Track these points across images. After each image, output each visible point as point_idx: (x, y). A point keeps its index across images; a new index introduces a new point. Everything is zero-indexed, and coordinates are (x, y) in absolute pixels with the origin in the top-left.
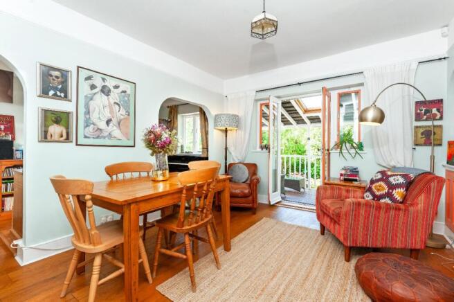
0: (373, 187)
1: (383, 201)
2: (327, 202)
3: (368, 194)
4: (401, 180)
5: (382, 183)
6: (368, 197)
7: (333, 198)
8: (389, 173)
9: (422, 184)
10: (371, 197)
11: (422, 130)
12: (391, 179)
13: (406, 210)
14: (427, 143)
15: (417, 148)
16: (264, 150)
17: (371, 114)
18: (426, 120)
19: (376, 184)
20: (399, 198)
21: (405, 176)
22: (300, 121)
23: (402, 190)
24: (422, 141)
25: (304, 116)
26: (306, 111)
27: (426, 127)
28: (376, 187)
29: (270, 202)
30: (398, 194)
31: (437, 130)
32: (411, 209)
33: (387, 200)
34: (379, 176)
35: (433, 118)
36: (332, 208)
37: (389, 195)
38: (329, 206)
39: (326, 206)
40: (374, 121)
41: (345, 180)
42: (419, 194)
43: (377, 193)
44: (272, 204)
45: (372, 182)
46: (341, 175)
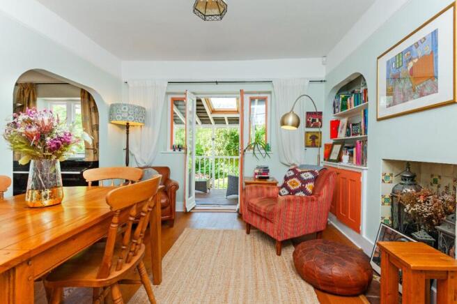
0: (288, 183)
1: (298, 194)
2: (255, 201)
3: (284, 189)
4: (311, 176)
5: (295, 179)
6: (284, 191)
7: (258, 197)
8: (299, 170)
9: (324, 176)
10: (287, 192)
11: (310, 135)
12: (303, 175)
13: (317, 200)
14: (314, 145)
15: (307, 149)
16: (177, 151)
17: (291, 119)
18: (312, 127)
19: (290, 181)
20: (310, 190)
21: (312, 172)
22: (205, 120)
23: (311, 184)
24: (310, 143)
25: (211, 117)
26: (213, 112)
27: (314, 132)
28: (290, 183)
29: (186, 209)
30: (309, 187)
31: (318, 135)
32: (320, 198)
33: (301, 194)
34: (292, 173)
35: (316, 126)
36: (263, 207)
37: (302, 189)
38: (258, 205)
39: (255, 206)
40: (293, 125)
41: (260, 178)
42: (323, 186)
43: (292, 188)
44: (188, 210)
45: (286, 179)
46: (256, 174)
